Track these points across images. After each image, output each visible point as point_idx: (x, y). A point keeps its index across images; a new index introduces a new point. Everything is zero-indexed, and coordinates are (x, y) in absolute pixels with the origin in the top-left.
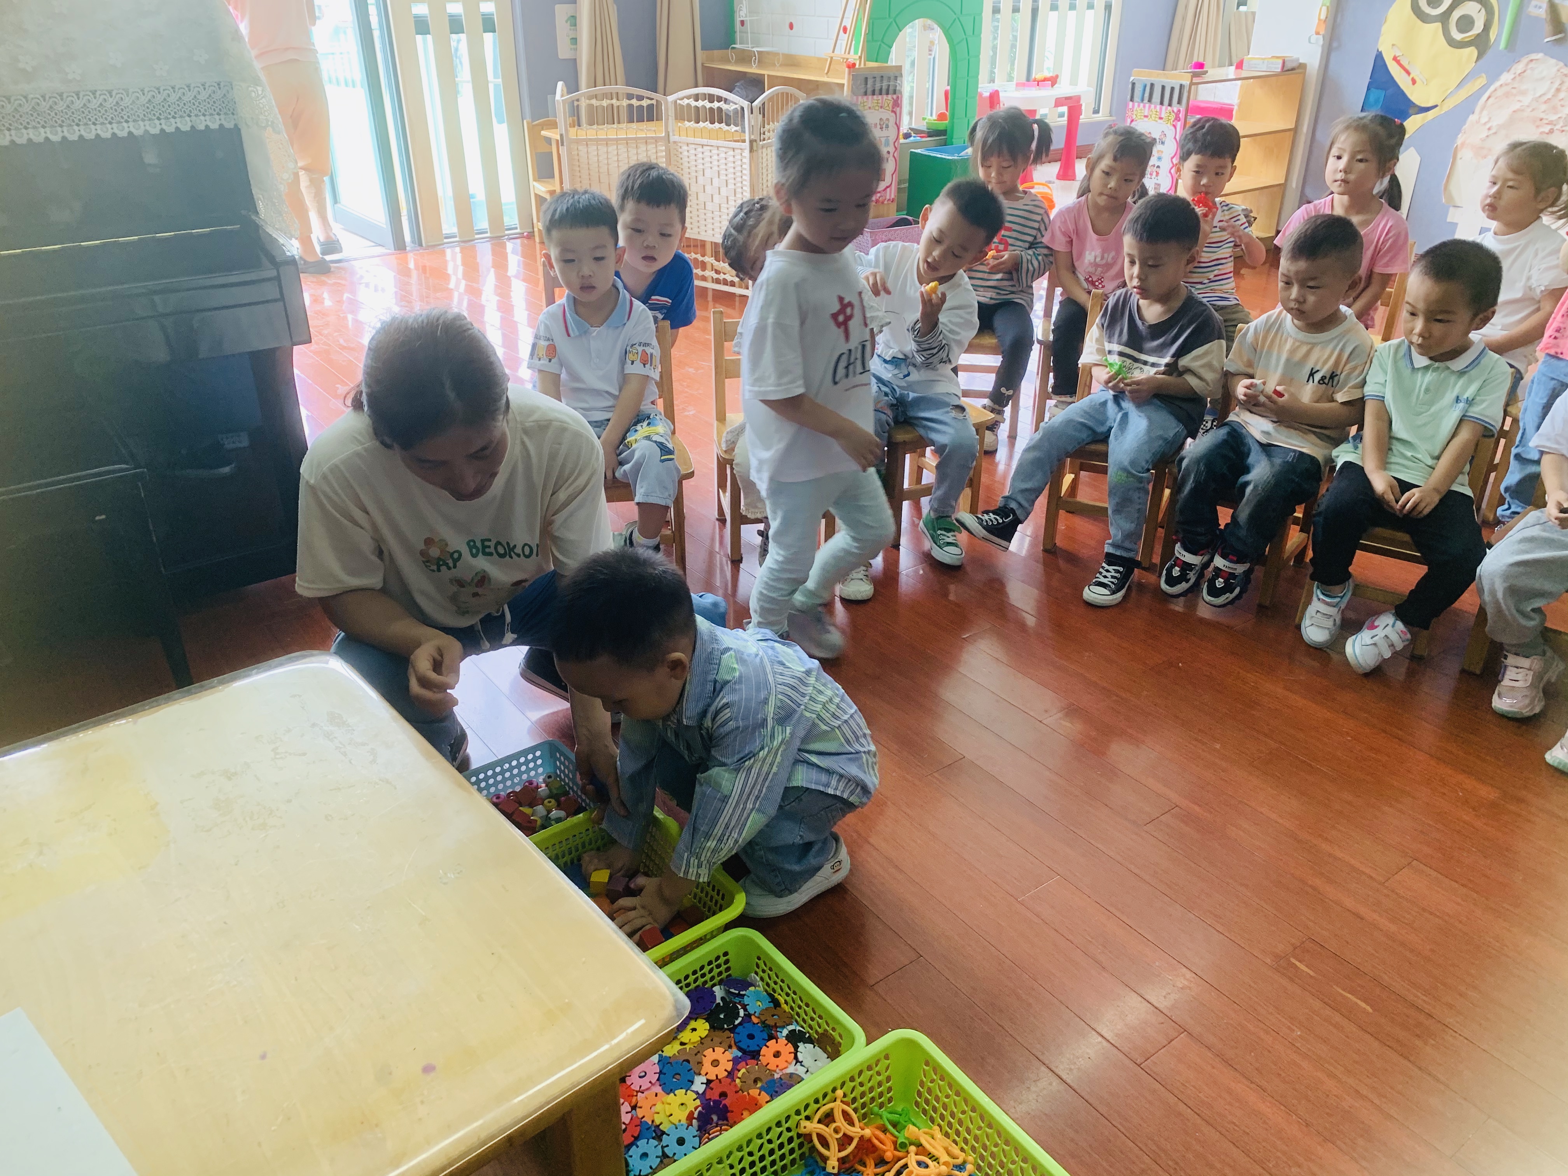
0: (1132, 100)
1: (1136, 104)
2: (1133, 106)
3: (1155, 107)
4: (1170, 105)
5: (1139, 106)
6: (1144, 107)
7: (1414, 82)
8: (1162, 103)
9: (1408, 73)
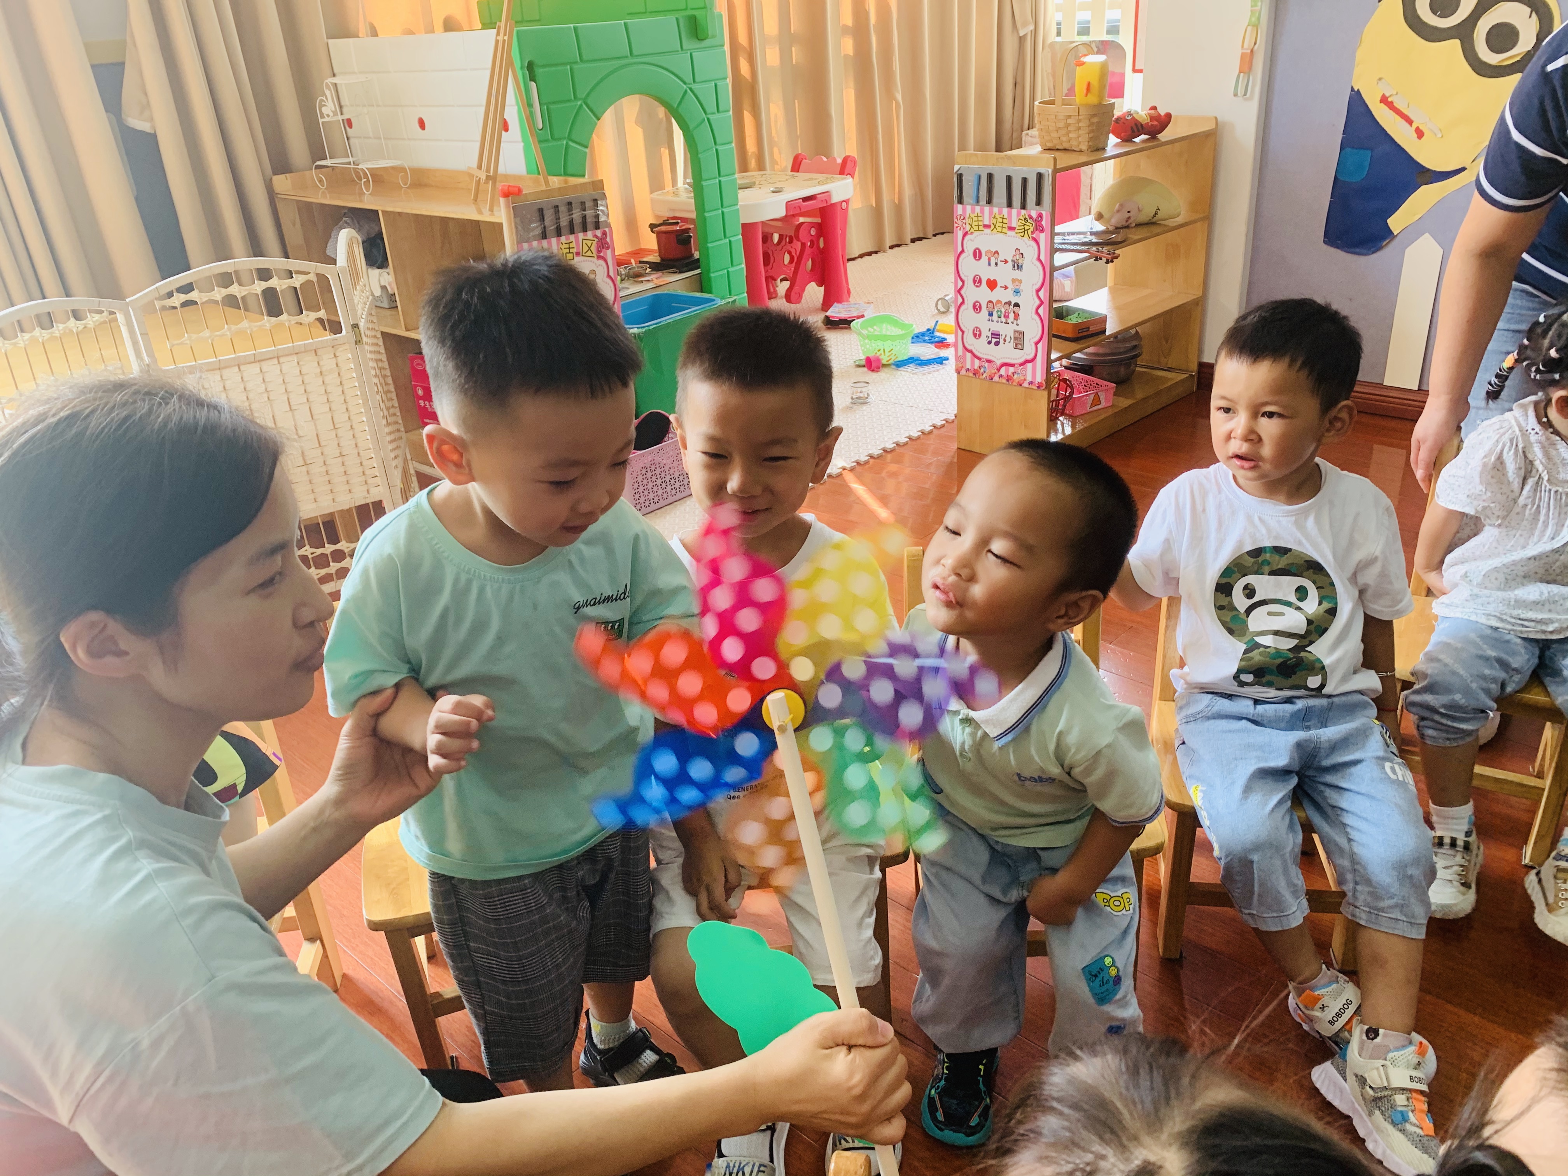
0: (960, 201)
1: (969, 208)
2: (964, 210)
3: (1000, 212)
4: (1023, 207)
5: (973, 211)
6: (982, 211)
7: (1420, 134)
8: (1010, 205)
9: (1410, 122)
